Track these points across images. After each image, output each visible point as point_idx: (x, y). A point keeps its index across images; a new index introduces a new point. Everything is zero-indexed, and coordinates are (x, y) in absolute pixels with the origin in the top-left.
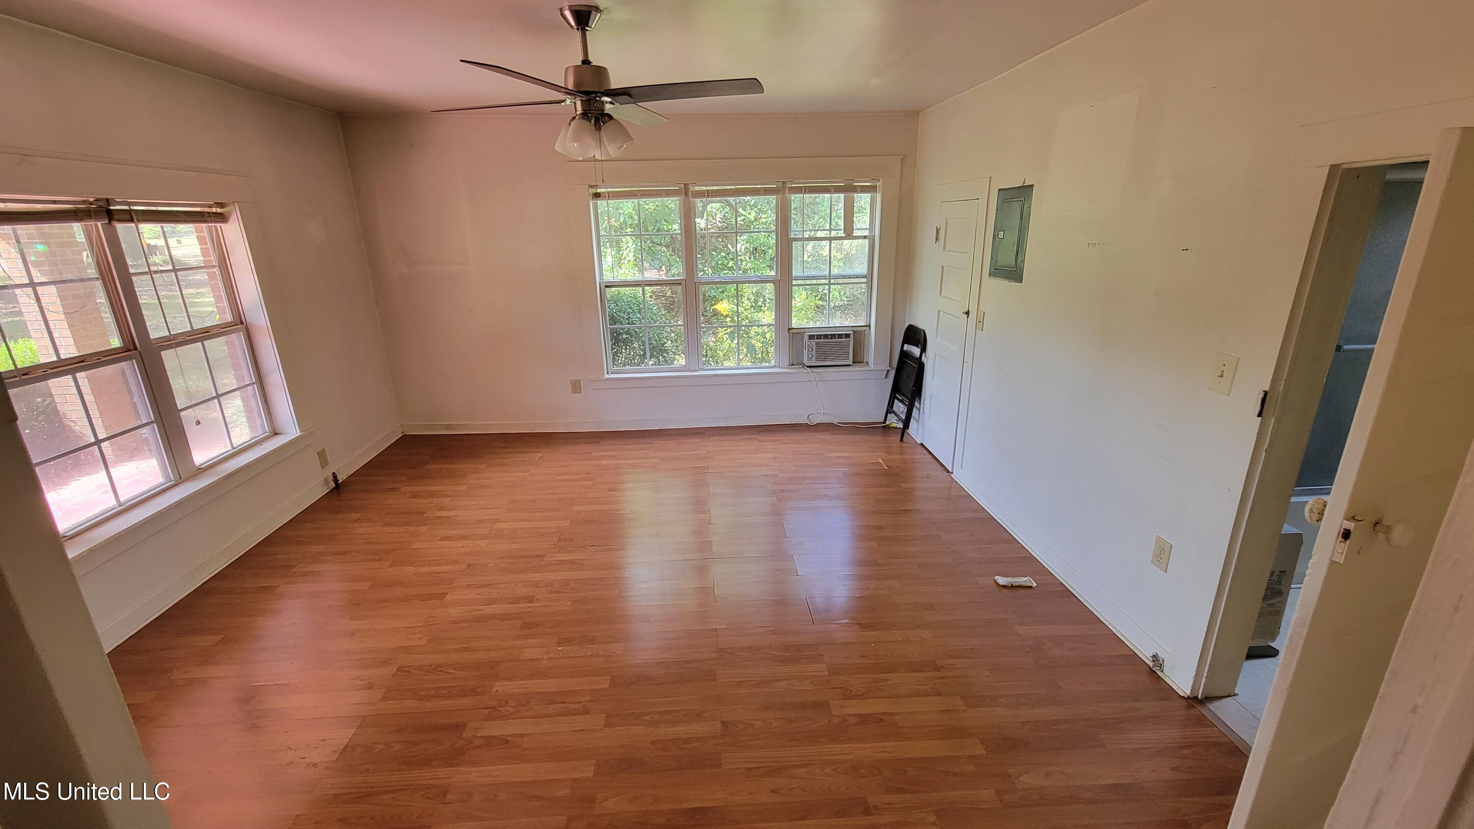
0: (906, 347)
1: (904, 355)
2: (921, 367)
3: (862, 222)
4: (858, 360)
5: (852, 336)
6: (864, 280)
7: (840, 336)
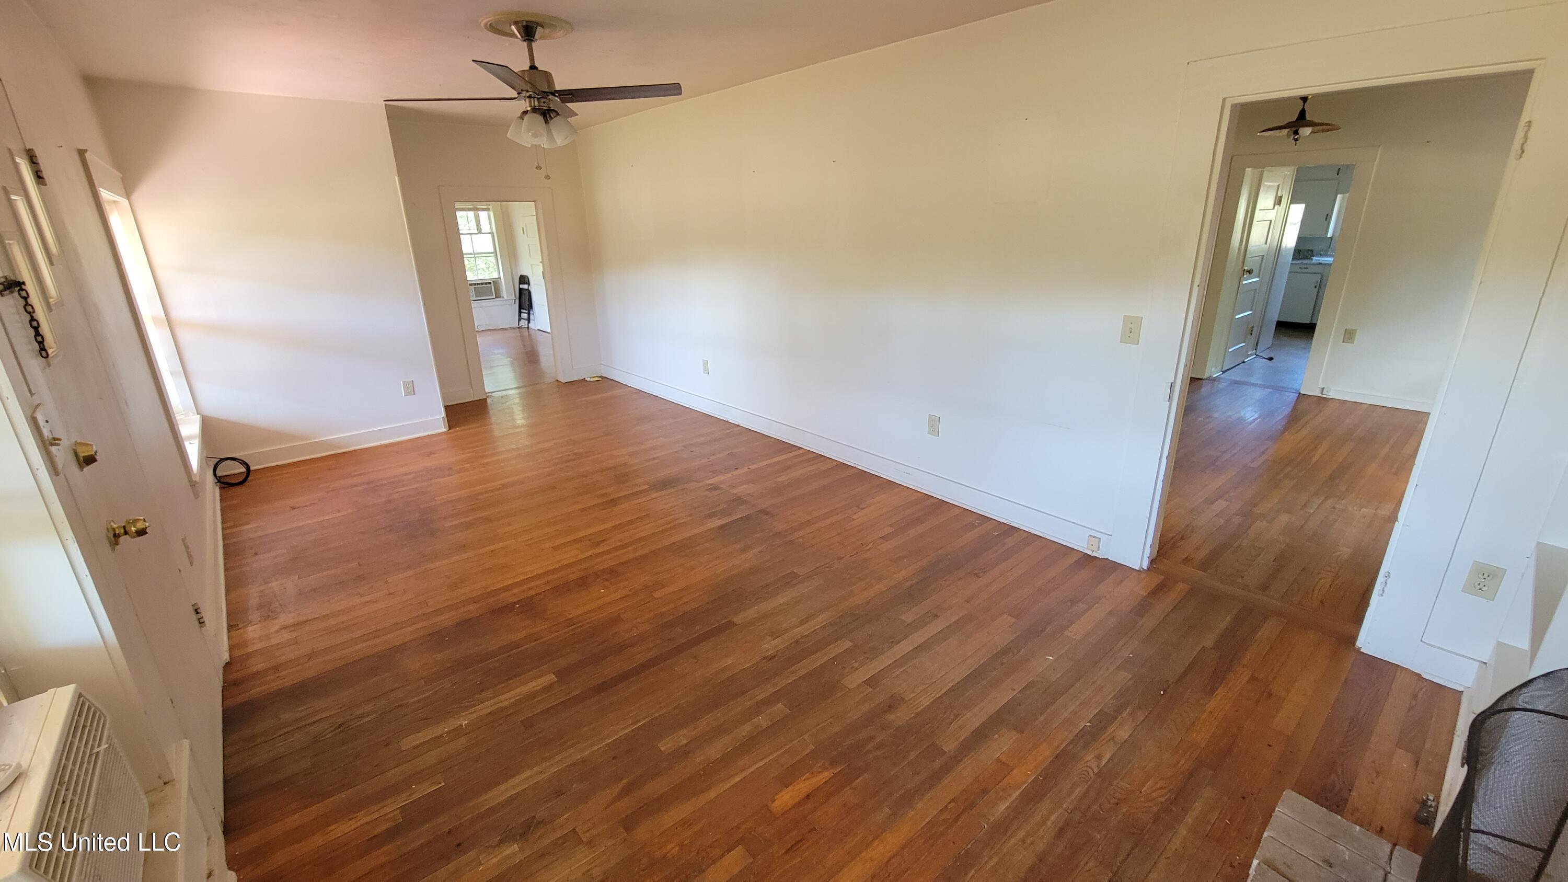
0: (522, 286)
1: (520, 290)
2: (530, 292)
3: (485, 227)
4: (498, 296)
5: (492, 284)
6: (493, 255)
7: (486, 284)
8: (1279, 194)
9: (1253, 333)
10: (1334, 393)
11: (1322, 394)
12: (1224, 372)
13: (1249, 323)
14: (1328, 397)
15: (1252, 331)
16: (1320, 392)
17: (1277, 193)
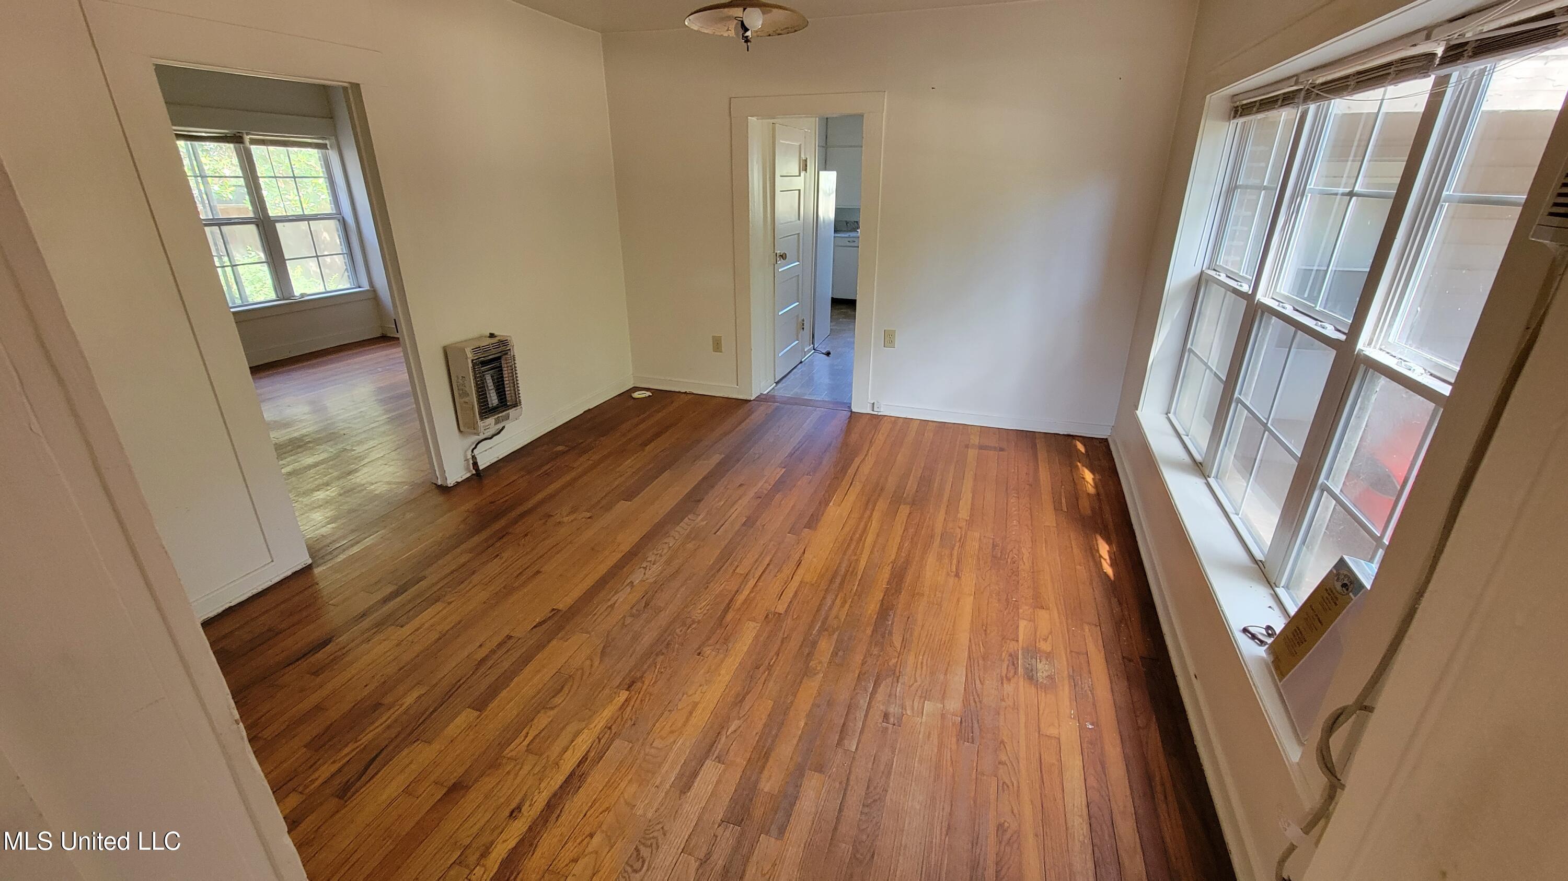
8: (803, 157)
9: (805, 327)
10: (884, 410)
11: (873, 411)
12: (777, 383)
13: (797, 316)
14: (880, 414)
15: (803, 325)
16: (871, 409)
17: (800, 156)
